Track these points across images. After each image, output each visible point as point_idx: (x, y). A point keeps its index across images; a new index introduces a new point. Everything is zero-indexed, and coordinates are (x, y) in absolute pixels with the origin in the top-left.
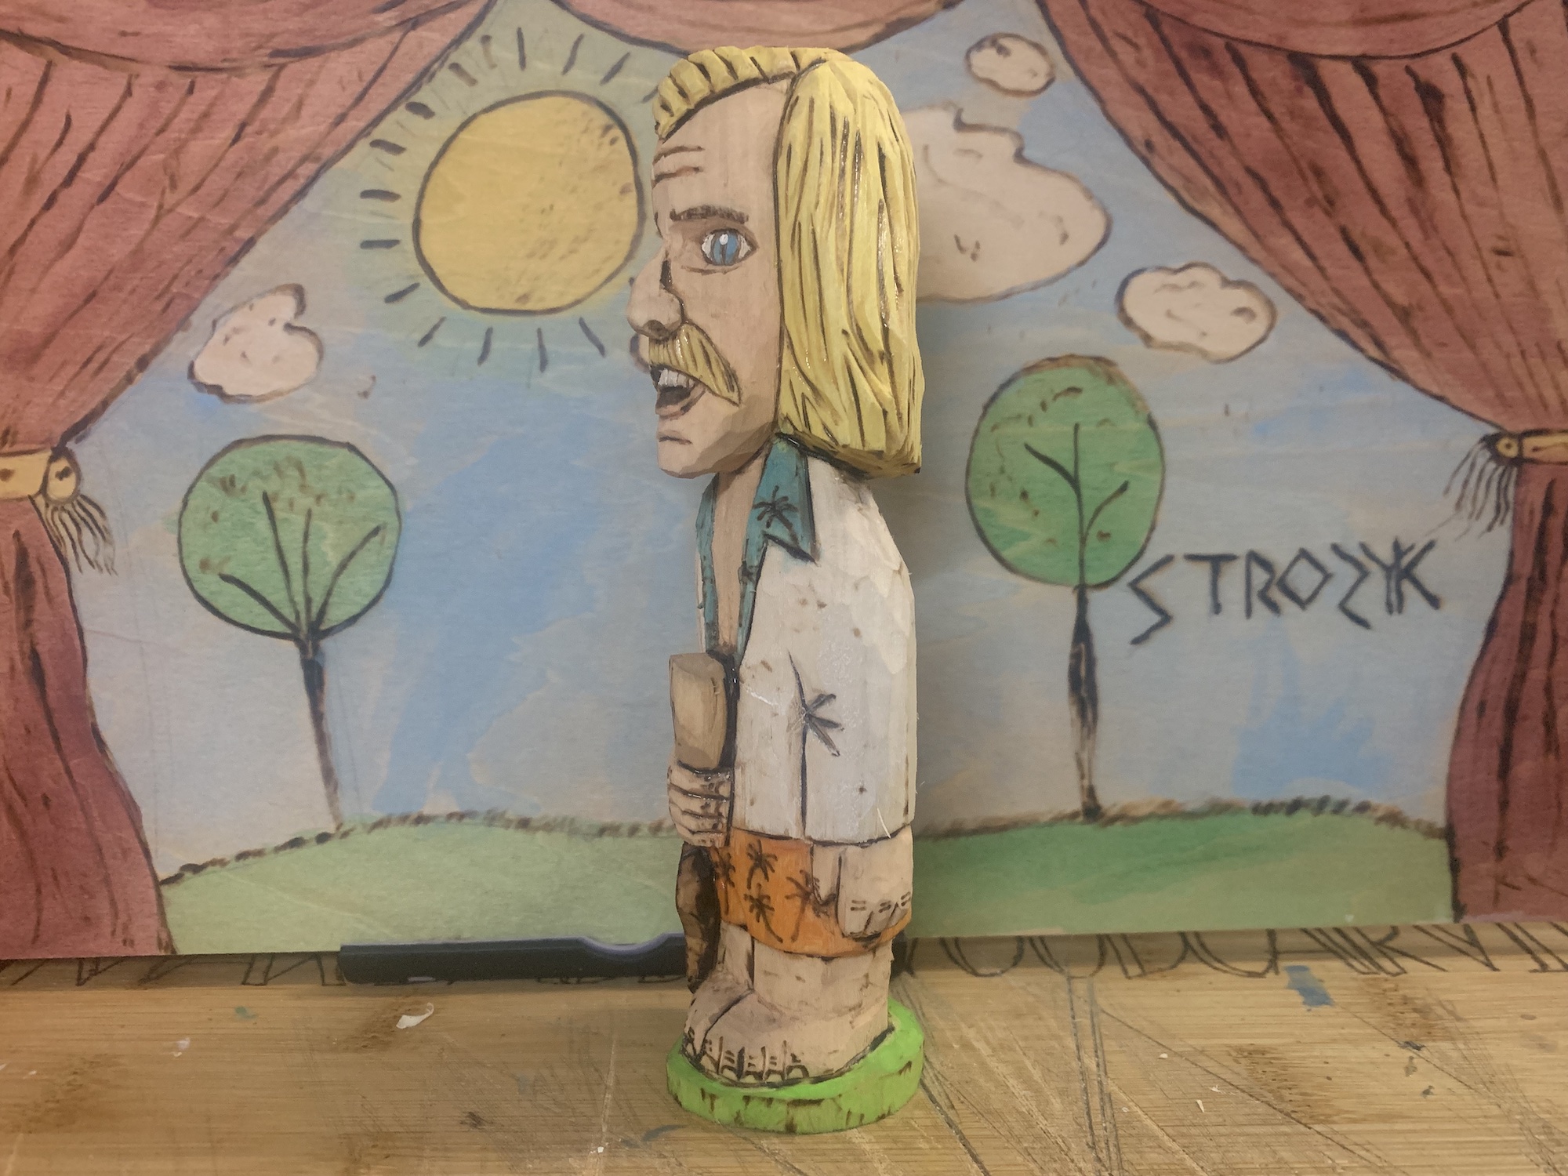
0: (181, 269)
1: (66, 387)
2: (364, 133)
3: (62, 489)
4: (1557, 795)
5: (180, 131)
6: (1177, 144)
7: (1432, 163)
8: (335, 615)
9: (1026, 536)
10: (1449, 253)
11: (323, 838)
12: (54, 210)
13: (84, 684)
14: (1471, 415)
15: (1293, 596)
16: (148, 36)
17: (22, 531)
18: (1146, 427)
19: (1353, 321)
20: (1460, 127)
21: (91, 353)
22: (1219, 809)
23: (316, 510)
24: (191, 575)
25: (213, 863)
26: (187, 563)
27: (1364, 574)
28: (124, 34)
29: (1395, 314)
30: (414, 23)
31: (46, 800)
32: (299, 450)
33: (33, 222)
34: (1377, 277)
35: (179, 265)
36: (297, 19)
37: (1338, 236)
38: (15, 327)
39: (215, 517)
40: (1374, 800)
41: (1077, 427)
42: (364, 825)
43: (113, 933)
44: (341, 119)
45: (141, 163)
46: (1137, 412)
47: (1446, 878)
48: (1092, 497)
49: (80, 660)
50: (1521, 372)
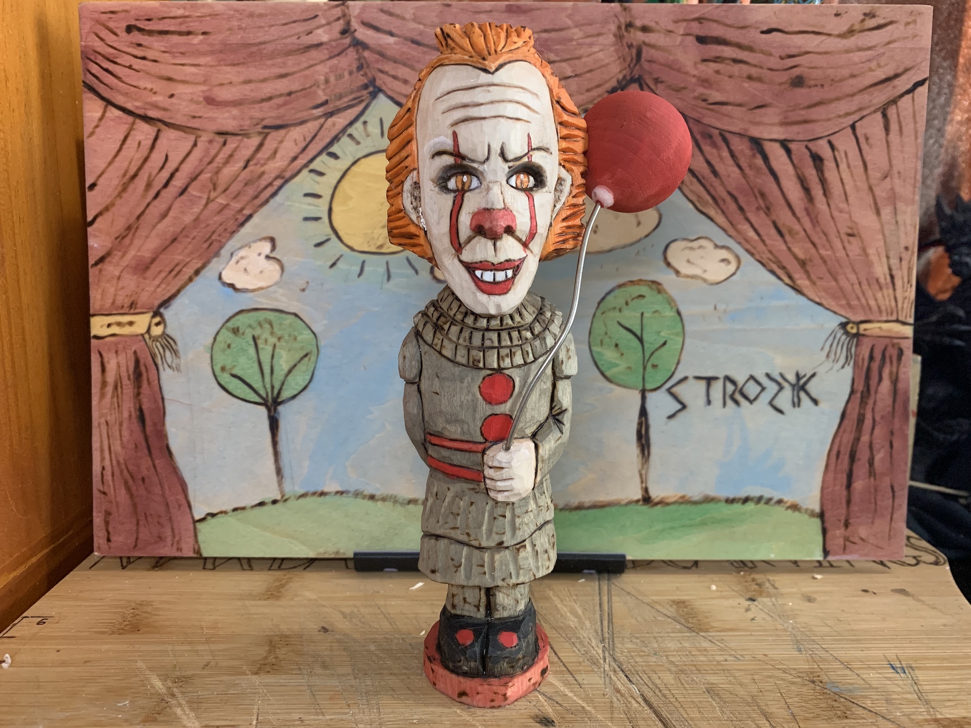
0: (217, 228)
1: (161, 283)
2: (306, 166)
3: (157, 331)
4: (875, 499)
5: (219, 163)
6: (695, 180)
7: (817, 191)
8: (285, 394)
9: (617, 365)
10: (825, 235)
11: (274, 502)
12: (158, 199)
13: (163, 424)
14: (835, 312)
15: (746, 397)
16: (206, 118)
17: (138, 351)
18: (676, 314)
19: (779, 267)
20: (831, 174)
21: (171, 267)
22: (709, 500)
23: (278, 344)
24: (217, 373)
25: (221, 512)
26: (215, 368)
27: (781, 388)
28: (194, 117)
29: (799, 263)
30: (331, 114)
31: (143, 479)
32: (271, 316)
33: (148, 205)
34: (790, 245)
35: (216, 226)
36: (276, 111)
37: (771, 225)
38: (139, 254)
39: (229, 346)
40: (785, 499)
41: (642, 314)
42: (295, 496)
43: (172, 545)
44: (295, 158)
45: (199, 178)
46: (672, 308)
47: (820, 538)
48: (649, 348)
49: (162, 413)
50: (859, 292)
